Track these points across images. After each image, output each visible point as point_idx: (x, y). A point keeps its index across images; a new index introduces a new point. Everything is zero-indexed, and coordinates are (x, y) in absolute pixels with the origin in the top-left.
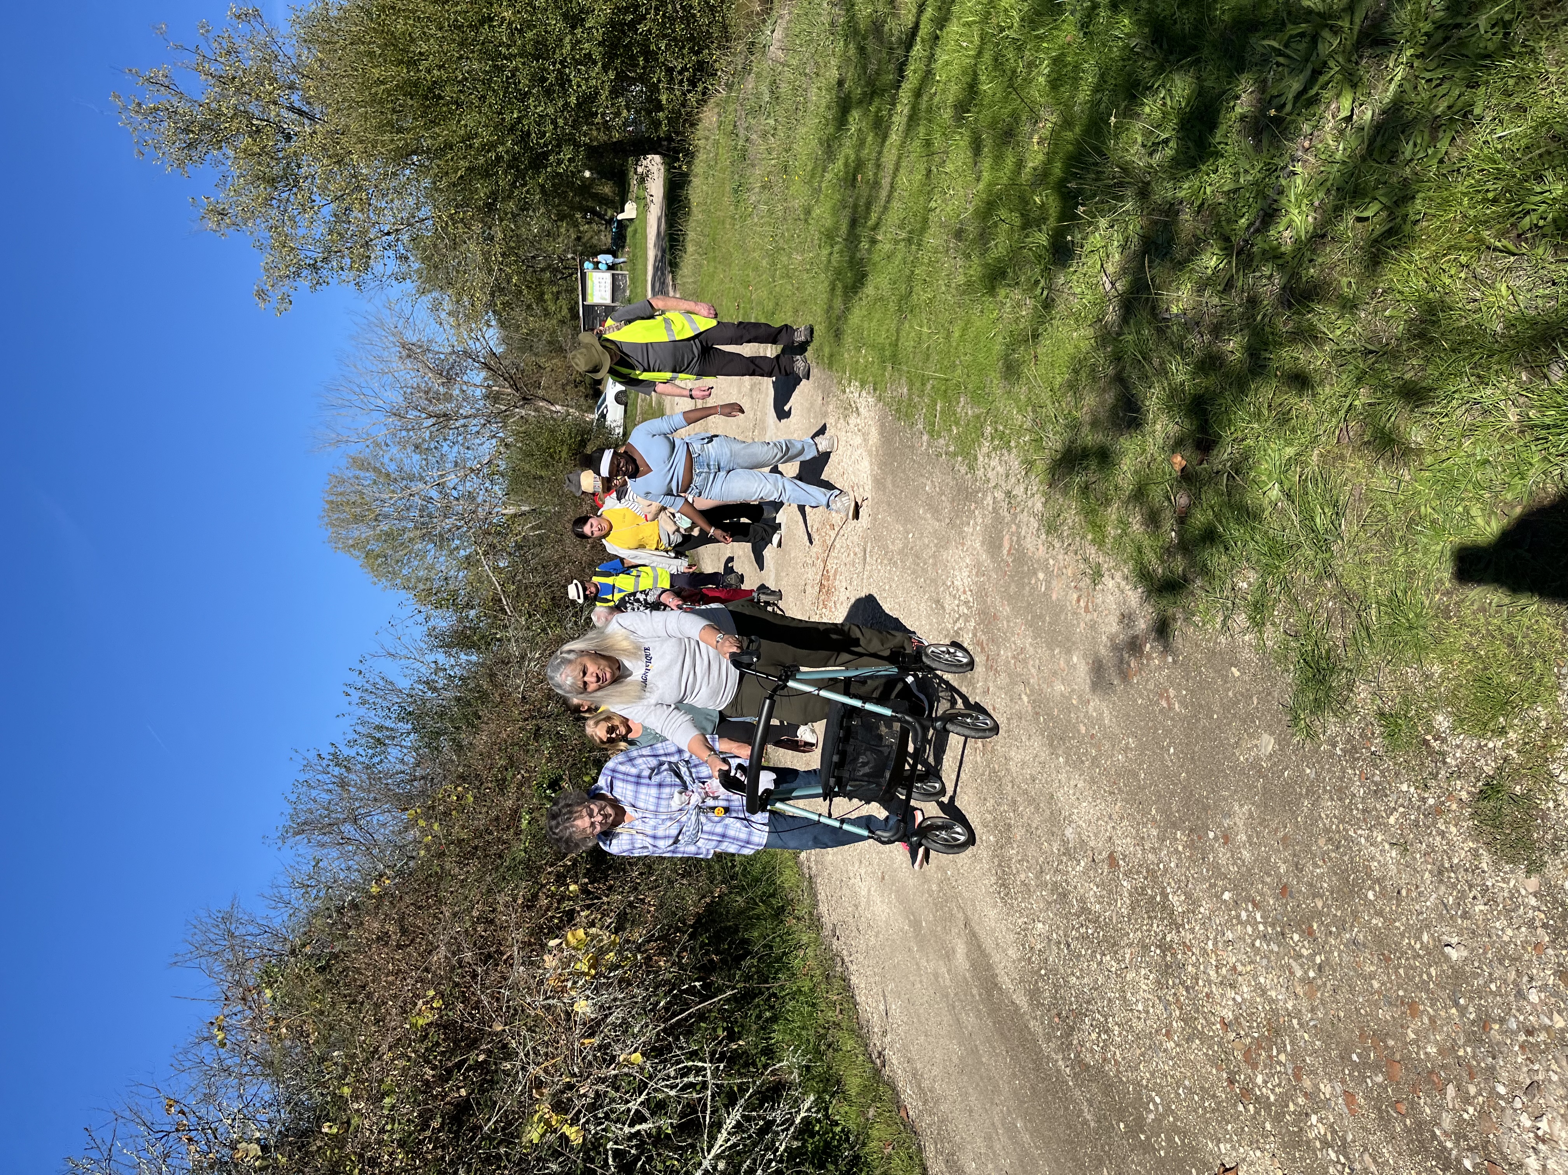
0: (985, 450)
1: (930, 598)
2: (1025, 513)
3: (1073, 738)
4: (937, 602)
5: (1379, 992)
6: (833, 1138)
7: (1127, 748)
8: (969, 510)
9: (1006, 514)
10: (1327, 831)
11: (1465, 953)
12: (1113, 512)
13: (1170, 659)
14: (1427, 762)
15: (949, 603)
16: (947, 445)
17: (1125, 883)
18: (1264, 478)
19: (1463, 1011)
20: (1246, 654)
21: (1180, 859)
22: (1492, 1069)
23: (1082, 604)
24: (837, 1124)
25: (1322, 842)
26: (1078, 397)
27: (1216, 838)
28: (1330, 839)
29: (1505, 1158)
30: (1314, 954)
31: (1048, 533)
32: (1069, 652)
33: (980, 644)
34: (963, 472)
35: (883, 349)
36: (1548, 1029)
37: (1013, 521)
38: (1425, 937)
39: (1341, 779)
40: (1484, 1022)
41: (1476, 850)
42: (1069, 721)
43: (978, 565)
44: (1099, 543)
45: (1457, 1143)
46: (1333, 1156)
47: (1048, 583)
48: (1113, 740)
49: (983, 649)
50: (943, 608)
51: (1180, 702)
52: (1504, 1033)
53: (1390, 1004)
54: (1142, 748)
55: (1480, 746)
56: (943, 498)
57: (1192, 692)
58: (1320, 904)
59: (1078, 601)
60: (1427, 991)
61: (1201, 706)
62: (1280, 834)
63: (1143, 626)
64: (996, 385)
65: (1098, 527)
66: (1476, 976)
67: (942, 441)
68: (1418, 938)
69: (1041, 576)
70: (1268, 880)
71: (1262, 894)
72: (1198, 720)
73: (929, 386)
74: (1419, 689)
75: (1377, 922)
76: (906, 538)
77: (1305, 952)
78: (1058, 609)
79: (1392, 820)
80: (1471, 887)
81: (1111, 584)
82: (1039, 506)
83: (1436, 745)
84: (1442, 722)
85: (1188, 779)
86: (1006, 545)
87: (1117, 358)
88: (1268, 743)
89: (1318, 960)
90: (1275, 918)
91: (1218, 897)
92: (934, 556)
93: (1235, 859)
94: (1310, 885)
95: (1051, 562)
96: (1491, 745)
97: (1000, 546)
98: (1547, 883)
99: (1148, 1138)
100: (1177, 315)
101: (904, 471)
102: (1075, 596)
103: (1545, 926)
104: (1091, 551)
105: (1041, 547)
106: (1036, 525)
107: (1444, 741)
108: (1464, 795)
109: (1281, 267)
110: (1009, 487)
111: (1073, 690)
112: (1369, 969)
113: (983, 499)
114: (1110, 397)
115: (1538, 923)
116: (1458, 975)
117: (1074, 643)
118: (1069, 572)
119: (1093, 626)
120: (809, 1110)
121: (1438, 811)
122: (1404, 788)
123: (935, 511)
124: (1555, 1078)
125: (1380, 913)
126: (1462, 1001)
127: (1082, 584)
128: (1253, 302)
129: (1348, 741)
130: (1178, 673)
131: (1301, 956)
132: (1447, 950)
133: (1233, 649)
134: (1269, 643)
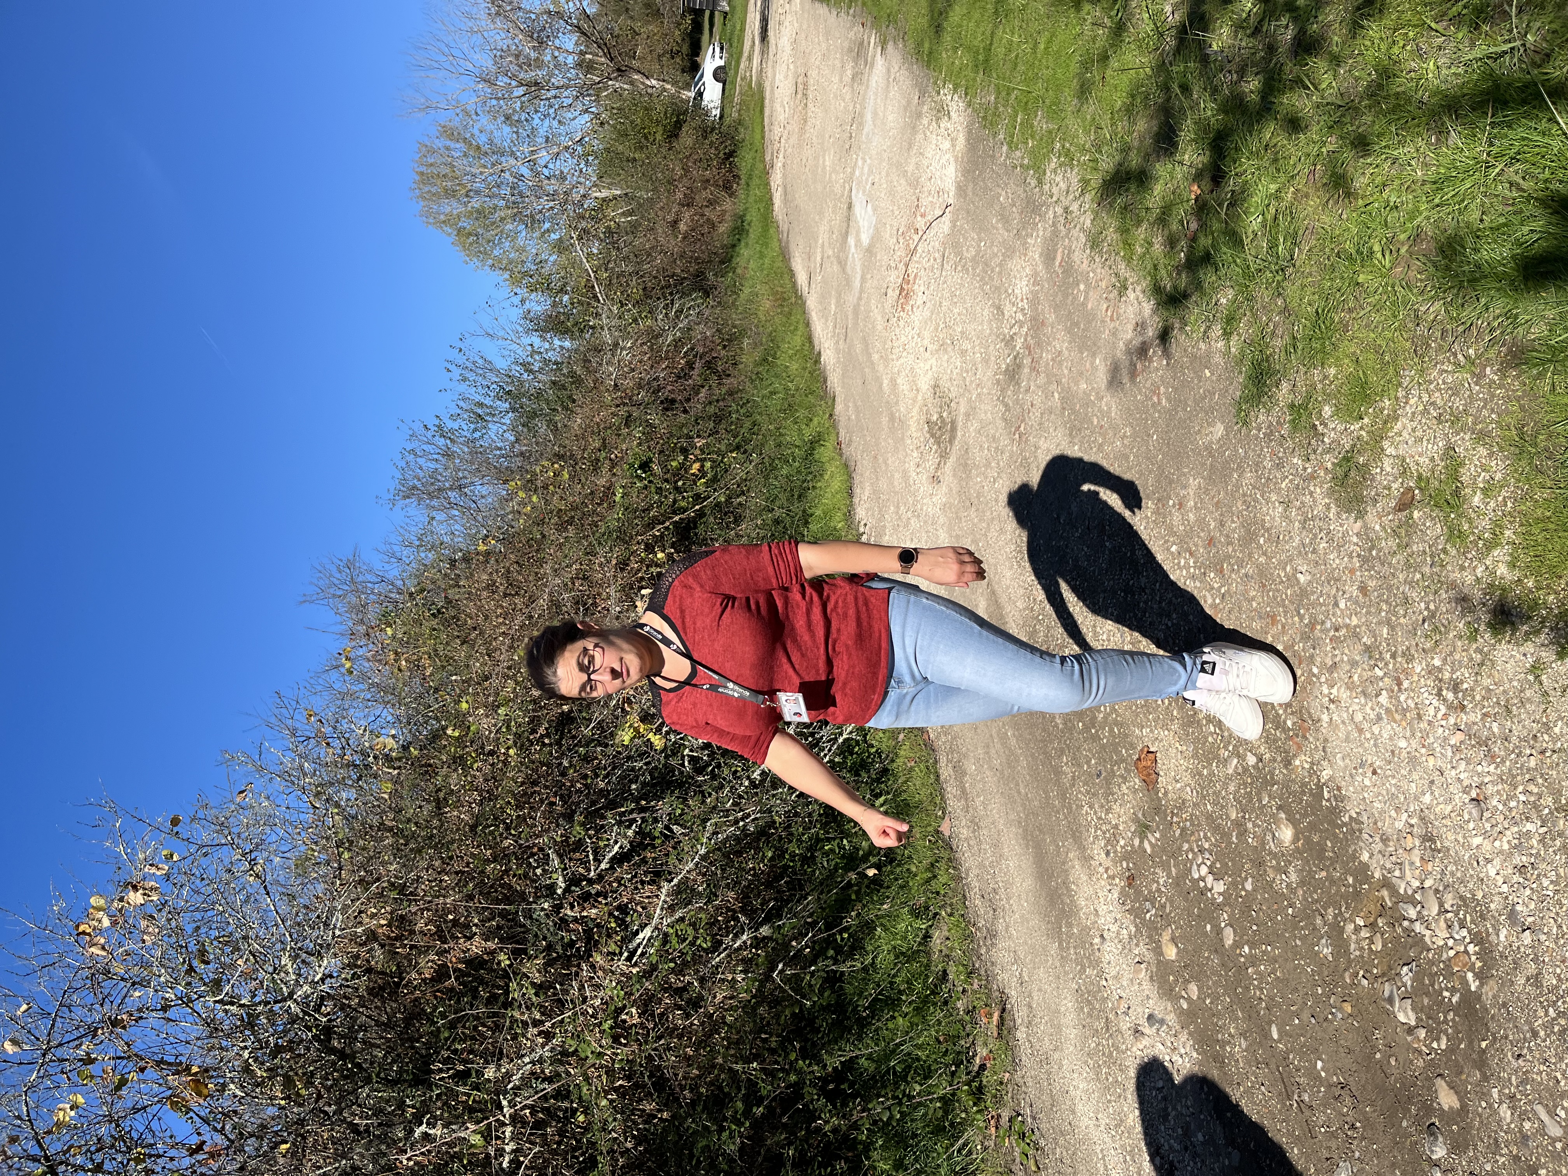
0: (1053, 165)
1: (994, 305)
2: (1077, 229)
3: (1087, 429)
4: (998, 308)
5: (1255, 610)
6: (868, 757)
7: (1124, 437)
8: (1034, 223)
9: (1062, 228)
10: (1244, 495)
11: (1309, 578)
12: (1141, 233)
13: (1165, 362)
14: (1313, 442)
15: (1009, 310)
16: (1023, 158)
17: (1107, 544)
18: (1252, 210)
19: (1301, 618)
20: (1218, 359)
21: (1148, 523)
22: (1312, 656)
23: (1109, 313)
24: (873, 747)
25: (1239, 503)
26: (1132, 122)
27: (1174, 505)
28: (1245, 501)
29: (1310, 717)
30: (1220, 587)
31: (1092, 248)
32: (1094, 355)
33: (1028, 347)
34: (1033, 185)
35: (977, 53)
36: (1347, 626)
37: (1067, 235)
38: (1288, 568)
39: (1259, 456)
40: (1312, 625)
41: (1329, 504)
42: (1086, 415)
43: (1036, 274)
44: (1128, 260)
45: (1285, 711)
46: (1212, 729)
47: (1087, 293)
48: (1115, 428)
49: (1030, 352)
50: (1003, 313)
51: (1167, 398)
52: (1322, 631)
53: (1261, 618)
54: (1135, 435)
55: (1346, 429)
56: (1014, 209)
57: (1176, 390)
58: (1230, 549)
59: (1107, 310)
60: (1284, 606)
61: (1180, 401)
62: (1215, 500)
63: (1151, 334)
64: (1070, 102)
65: (1128, 245)
66: (1313, 593)
67: (1018, 154)
68: (1284, 569)
69: (1082, 287)
70: (1202, 535)
71: (1196, 545)
72: (1176, 413)
73: (1013, 96)
74: (1319, 386)
75: (1262, 559)
76: (979, 246)
77: (1216, 586)
78: (1090, 317)
79: (1283, 486)
80: (1321, 530)
81: (1132, 296)
82: (1088, 223)
83: (1320, 428)
84: (1327, 410)
85: (1162, 461)
86: (1059, 258)
87: (1166, 88)
88: (1219, 430)
89: (1223, 591)
90: (1202, 563)
91: (1168, 549)
92: (1000, 265)
93: (1184, 520)
94: (1228, 536)
95: (1091, 275)
96: (1352, 428)
97: (1054, 259)
98: (1365, 526)
99: (1097, 732)
100: (1216, 52)
101: (983, 180)
102: (1105, 306)
103: (1359, 556)
104: (1122, 266)
105: (1085, 261)
106: (1084, 241)
107: (1326, 425)
108: (1329, 465)
109: (1295, 19)
110: (1067, 203)
111: (1093, 388)
112: (1253, 593)
113: (1046, 213)
114: (1155, 125)
115: (1354, 554)
116: (1304, 593)
117: (1099, 348)
118: (1103, 284)
119: (1114, 333)
120: (851, 732)
121: (1313, 477)
122: (1295, 461)
123: (1005, 220)
124: (1346, 659)
125: (1265, 554)
126: (1302, 611)
127: (1112, 296)
128: (1271, 49)
129: (1269, 427)
130: (1169, 374)
131: (1213, 588)
132: (1299, 575)
133: (1209, 354)
134: (1233, 350)
